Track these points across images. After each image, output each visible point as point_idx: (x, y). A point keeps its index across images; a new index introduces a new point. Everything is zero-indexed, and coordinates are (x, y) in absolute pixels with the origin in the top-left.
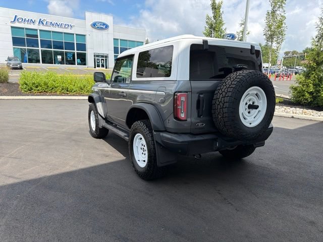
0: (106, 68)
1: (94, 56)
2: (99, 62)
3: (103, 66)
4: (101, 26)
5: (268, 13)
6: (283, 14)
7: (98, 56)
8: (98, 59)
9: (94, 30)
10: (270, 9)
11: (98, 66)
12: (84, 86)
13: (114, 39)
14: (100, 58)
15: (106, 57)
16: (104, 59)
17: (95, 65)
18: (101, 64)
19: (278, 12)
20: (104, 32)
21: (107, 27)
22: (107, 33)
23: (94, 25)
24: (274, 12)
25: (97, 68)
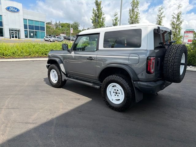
0: (19, 38)
1: (10, 30)
2: (13, 35)
3: (16, 37)
4: (14, 10)
5: (130, 10)
6: (137, 11)
7: (12, 30)
8: (12, 33)
9: (8, 12)
10: (131, 8)
11: (13, 37)
12: (16, 52)
13: (24, 19)
14: (14, 32)
15: (18, 31)
16: (17, 32)
17: (10, 36)
18: (14, 36)
19: (135, 10)
20: (16, 14)
21: (18, 10)
22: (19, 15)
23: (8, 9)
24: (133, 10)
25: (12, 39)
